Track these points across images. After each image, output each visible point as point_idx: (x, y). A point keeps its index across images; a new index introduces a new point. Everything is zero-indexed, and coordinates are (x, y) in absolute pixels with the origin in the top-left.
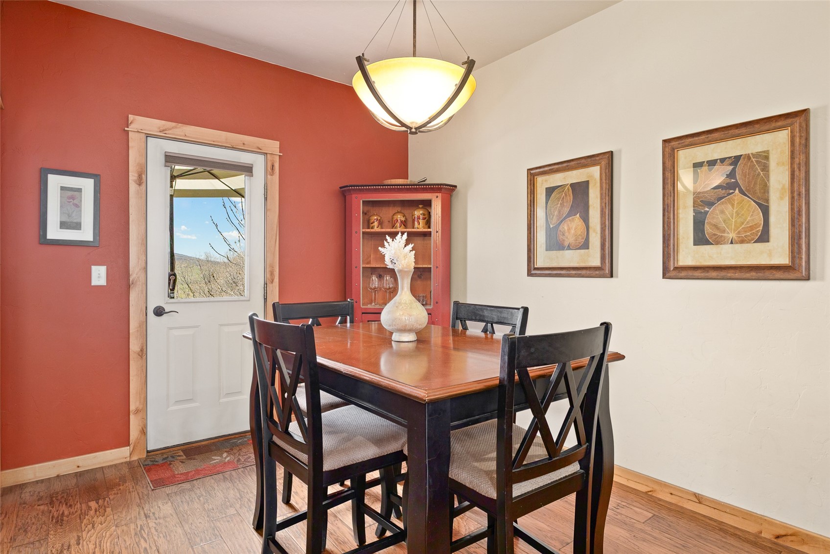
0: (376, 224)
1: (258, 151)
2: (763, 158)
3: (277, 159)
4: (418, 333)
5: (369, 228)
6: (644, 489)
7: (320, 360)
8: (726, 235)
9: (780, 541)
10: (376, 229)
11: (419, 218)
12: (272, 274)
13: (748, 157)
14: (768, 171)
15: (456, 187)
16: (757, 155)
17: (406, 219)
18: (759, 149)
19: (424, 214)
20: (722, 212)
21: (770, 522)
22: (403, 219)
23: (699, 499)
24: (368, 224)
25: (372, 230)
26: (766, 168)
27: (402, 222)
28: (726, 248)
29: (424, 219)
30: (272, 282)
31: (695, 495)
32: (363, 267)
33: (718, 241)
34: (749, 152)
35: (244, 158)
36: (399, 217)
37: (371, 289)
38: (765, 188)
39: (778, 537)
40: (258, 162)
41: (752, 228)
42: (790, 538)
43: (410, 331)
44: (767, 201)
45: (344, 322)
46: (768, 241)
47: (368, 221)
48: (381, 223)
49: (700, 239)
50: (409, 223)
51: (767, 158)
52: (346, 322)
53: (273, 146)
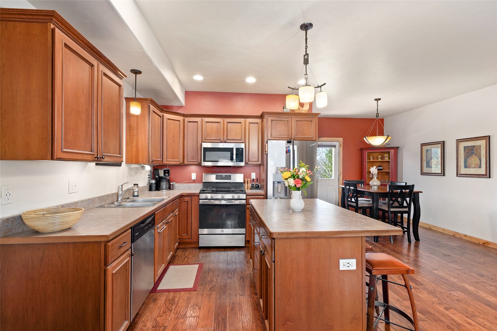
0: (372, 158)
1: (337, 141)
2: (480, 146)
3: (342, 142)
4: (378, 186)
5: (369, 160)
6: (452, 234)
7: (358, 189)
8: (471, 166)
9: (484, 245)
10: (372, 160)
11: (386, 157)
12: (341, 173)
13: (476, 146)
14: (481, 150)
15: (399, 147)
16: (478, 146)
17: (382, 157)
18: (479, 144)
19: (388, 156)
20: (471, 160)
21: (482, 240)
22: (381, 157)
23: (466, 236)
24: (369, 159)
25: (370, 161)
26: (480, 149)
27: (380, 158)
28: (471, 169)
29: (388, 157)
30: (341, 175)
31: (465, 235)
32: (367, 171)
33: (470, 167)
34: (476, 145)
35: (334, 143)
36: (380, 156)
37: (370, 177)
38: (480, 155)
39: (483, 244)
40: (337, 144)
41: (477, 164)
42: (486, 243)
43: (376, 186)
44: (481, 158)
45: (361, 185)
46: (481, 168)
47: (369, 157)
48: (373, 158)
49: (466, 167)
50: (383, 158)
51: (481, 147)
52: (362, 185)
53: (341, 139)
